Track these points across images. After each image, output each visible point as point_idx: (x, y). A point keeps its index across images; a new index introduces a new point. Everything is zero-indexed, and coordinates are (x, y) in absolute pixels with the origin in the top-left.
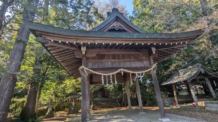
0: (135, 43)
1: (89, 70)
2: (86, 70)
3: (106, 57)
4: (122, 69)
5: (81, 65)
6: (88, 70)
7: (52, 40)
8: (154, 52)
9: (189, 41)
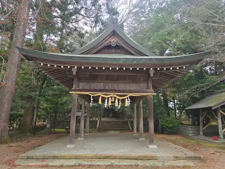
3: (99, 77)
7: (42, 64)
8: (152, 75)
9: (188, 65)
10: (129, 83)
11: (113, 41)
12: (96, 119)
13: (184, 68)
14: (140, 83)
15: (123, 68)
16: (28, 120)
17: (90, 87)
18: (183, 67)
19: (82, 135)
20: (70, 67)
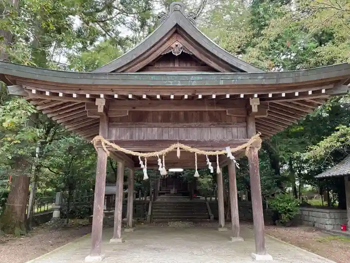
0: (197, 94)
1: (111, 144)
2: (106, 144)
3: (150, 117)
4: (178, 145)
5: (98, 135)
6: (109, 143)
7: (34, 91)
8: (255, 109)
9: (331, 86)
10: (210, 127)
11: (177, 46)
12: (146, 199)
13: (323, 91)
14: (230, 126)
15: (198, 96)
16: (17, 205)
17: (131, 136)
18: (320, 91)
19: (119, 233)
20: (91, 95)
